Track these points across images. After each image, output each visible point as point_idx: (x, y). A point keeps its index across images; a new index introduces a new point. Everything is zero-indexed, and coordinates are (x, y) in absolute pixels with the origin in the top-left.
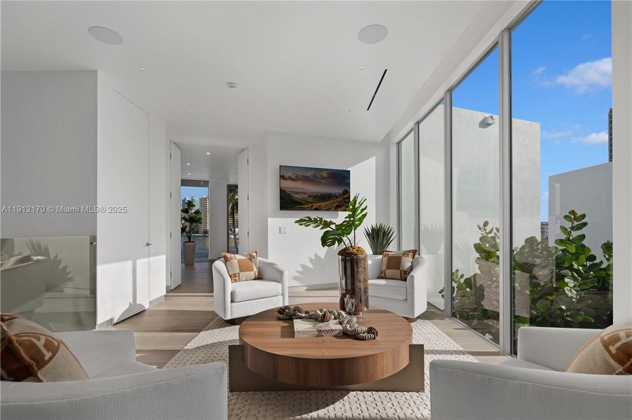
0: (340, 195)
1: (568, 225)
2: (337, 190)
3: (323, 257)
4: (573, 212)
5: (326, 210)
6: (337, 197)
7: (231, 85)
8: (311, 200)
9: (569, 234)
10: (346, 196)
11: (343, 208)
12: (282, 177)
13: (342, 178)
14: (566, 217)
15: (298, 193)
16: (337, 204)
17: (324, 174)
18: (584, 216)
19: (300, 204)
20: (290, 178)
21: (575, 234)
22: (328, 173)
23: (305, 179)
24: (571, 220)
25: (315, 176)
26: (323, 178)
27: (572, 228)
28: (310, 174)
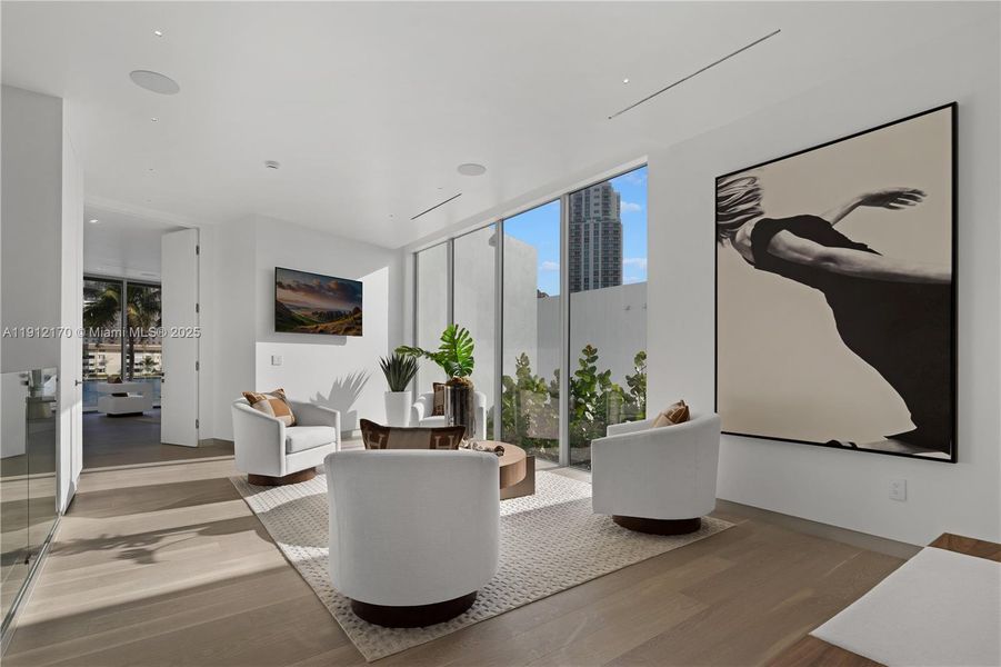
0: (351, 314)
1: (585, 357)
2: (347, 308)
3: (327, 398)
4: (589, 347)
5: (334, 333)
6: (347, 317)
7: (272, 165)
8: (315, 319)
9: (586, 366)
10: (358, 315)
11: (354, 331)
12: (278, 284)
13: (352, 291)
14: (584, 351)
15: (299, 308)
16: (346, 326)
17: (332, 284)
18: (596, 350)
19: (303, 323)
20: (290, 287)
21: (590, 365)
22: (336, 284)
23: (309, 290)
24: (587, 354)
25: (321, 286)
26: (330, 290)
27: (588, 360)
28: (314, 283)
